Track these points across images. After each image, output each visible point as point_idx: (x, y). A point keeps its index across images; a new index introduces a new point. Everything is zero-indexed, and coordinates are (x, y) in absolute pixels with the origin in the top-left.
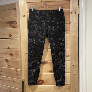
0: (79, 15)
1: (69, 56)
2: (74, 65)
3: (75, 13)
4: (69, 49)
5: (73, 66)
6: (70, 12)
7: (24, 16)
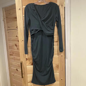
0: (65, 8)
7: (20, 9)
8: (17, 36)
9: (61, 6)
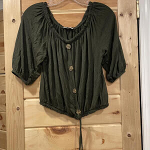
0: (138, 19)
1: (118, 112)
2: (131, 134)
3: (131, 15)
4: (119, 96)
5: (129, 135)
6: (119, 13)
7: (14, 20)
8: (3, 92)
9: (128, 16)
